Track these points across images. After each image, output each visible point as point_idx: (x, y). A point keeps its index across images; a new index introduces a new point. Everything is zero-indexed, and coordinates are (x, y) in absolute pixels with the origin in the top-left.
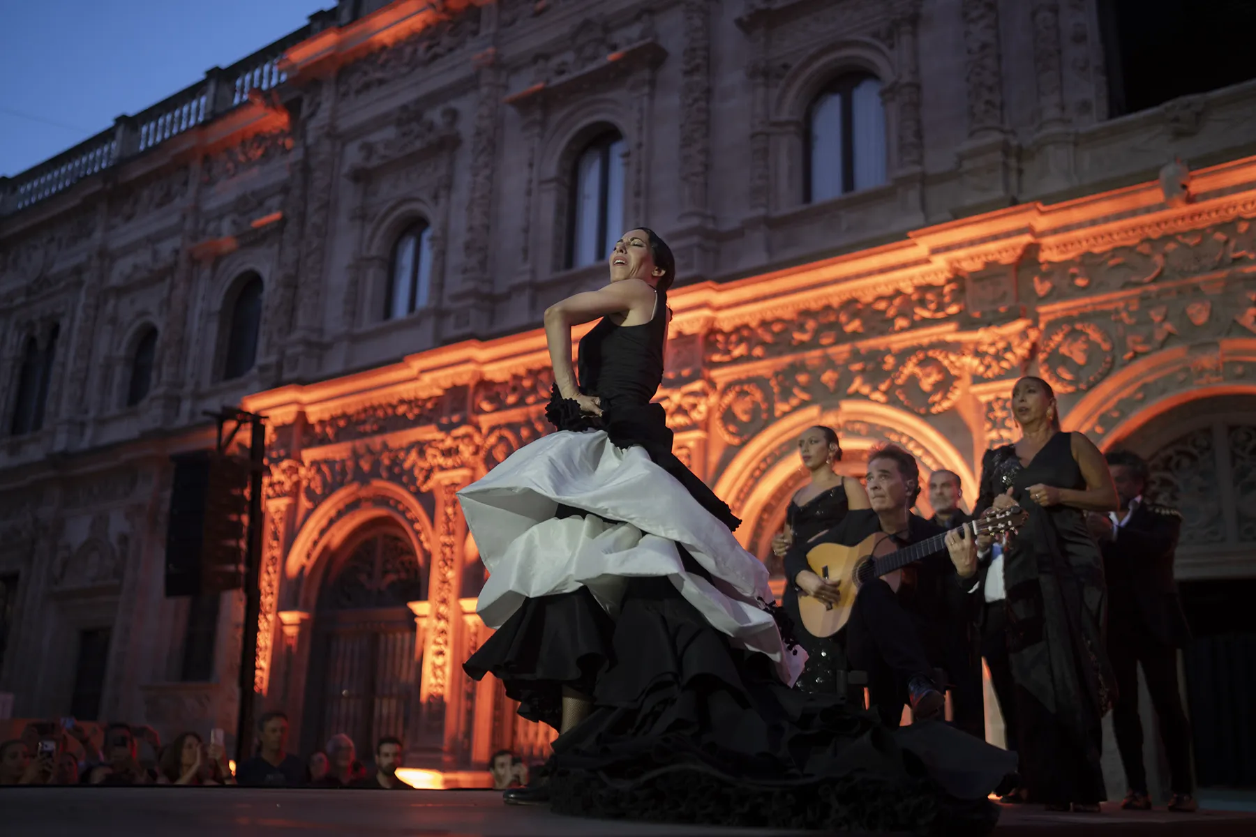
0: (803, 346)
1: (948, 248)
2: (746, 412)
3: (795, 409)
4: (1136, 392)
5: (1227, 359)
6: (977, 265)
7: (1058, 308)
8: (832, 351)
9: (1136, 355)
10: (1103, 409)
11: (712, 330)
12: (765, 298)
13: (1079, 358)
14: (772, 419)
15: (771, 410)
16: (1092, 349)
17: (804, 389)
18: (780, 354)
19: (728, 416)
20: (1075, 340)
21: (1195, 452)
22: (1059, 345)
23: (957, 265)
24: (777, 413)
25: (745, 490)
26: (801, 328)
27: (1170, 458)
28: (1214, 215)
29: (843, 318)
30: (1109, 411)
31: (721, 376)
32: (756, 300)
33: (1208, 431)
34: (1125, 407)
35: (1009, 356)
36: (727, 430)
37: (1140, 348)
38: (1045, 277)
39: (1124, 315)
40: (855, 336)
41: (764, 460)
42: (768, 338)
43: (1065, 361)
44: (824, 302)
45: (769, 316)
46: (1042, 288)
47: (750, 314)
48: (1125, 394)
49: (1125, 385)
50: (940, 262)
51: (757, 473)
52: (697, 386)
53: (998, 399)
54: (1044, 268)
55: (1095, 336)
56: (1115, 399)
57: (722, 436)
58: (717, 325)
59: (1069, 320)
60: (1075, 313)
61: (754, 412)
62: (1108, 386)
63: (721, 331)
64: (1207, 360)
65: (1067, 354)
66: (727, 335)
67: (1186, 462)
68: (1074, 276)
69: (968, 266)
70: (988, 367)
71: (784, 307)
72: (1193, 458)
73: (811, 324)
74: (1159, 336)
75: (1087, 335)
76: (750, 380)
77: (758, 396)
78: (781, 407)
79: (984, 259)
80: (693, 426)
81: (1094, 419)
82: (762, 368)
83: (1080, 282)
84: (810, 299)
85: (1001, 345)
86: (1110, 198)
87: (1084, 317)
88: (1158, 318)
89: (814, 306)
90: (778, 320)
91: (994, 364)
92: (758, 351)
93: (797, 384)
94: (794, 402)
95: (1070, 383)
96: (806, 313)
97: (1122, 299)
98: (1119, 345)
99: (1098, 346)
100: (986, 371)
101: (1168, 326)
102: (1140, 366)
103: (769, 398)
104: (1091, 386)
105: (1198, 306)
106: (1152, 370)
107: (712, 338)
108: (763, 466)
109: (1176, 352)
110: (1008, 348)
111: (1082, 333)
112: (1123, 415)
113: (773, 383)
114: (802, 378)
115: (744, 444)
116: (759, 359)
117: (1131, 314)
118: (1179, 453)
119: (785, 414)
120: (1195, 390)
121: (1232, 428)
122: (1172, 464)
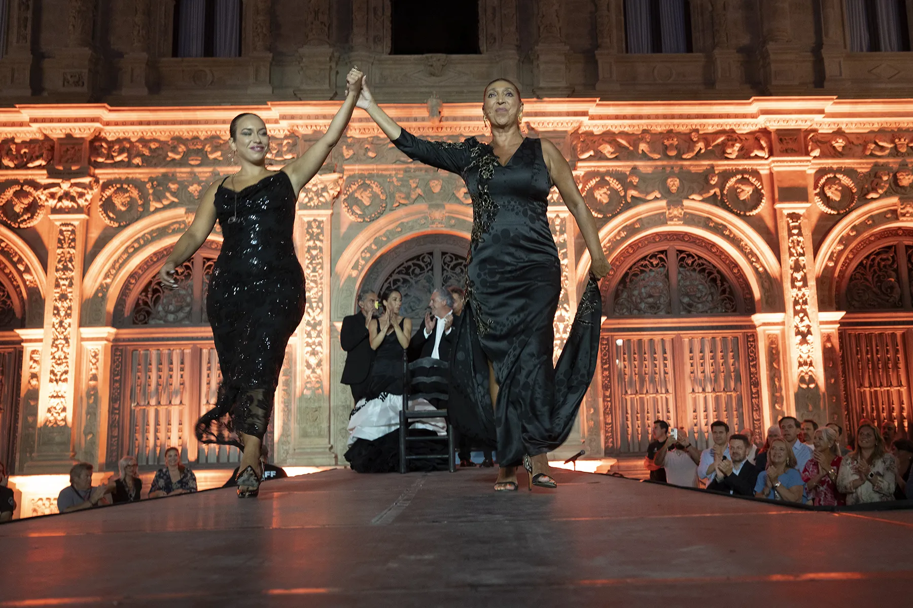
0: (174, 163)
1: (292, 117)
2: (123, 204)
3: (165, 208)
4: (397, 227)
5: (447, 214)
6: (309, 131)
7: (357, 168)
8: (197, 170)
9: (400, 205)
10: (377, 235)
11: (97, 139)
12: (149, 123)
13: (366, 202)
14: (145, 212)
15: (146, 205)
16: (374, 196)
17: (174, 194)
18: (156, 166)
19: (108, 205)
20: (365, 190)
21: (423, 265)
22: (355, 191)
23: (295, 128)
24: (152, 209)
25: (120, 261)
26: (174, 149)
27: (409, 267)
28: (449, 130)
29: (208, 148)
30: (381, 236)
31: (104, 174)
32: (141, 123)
33: (431, 254)
34: (390, 235)
35: (325, 194)
36: (108, 216)
37: (402, 201)
38: (349, 147)
39: (395, 179)
40: (216, 162)
41: (137, 240)
42: (146, 152)
43: (357, 202)
44: (195, 134)
45: (148, 136)
46: (347, 153)
47: (133, 133)
48: (390, 227)
49: (391, 222)
50: (284, 124)
51: (131, 250)
52: (86, 180)
53: (315, 220)
54: (349, 140)
55: (377, 189)
56: (385, 229)
57: (102, 220)
58: (103, 134)
59: (362, 177)
60: (366, 173)
61: (131, 204)
62: (382, 221)
63: (105, 140)
64: (437, 214)
65: (360, 197)
66: (111, 144)
67: (417, 271)
68: (367, 150)
69: (302, 131)
70: (311, 199)
71: (162, 133)
72: (422, 269)
73: (182, 148)
74: (413, 196)
75: (372, 188)
76: (128, 181)
77: (135, 193)
78: (154, 205)
79: (314, 128)
80: (79, 210)
81: (372, 240)
82: (141, 174)
83: (371, 154)
84: (184, 131)
85: (320, 186)
86: (396, 108)
87: (371, 177)
88: (414, 185)
89: (185, 135)
90: (155, 140)
91: (315, 198)
92: (137, 161)
93: (169, 190)
94: (166, 202)
95: (360, 216)
96: (179, 140)
97: (395, 169)
98: (391, 196)
99: (378, 196)
100: (309, 202)
101: (419, 191)
102: (401, 212)
103: (143, 195)
104: (372, 220)
105: (436, 182)
106: (408, 215)
107: (97, 144)
108: (136, 245)
109: (422, 206)
110: (325, 189)
111: (369, 186)
112: (389, 240)
113: (148, 186)
114: (173, 187)
115: (121, 228)
116: (138, 166)
117: (399, 180)
118: (414, 265)
119: (157, 210)
120: (428, 230)
121: (444, 254)
122: (411, 271)
